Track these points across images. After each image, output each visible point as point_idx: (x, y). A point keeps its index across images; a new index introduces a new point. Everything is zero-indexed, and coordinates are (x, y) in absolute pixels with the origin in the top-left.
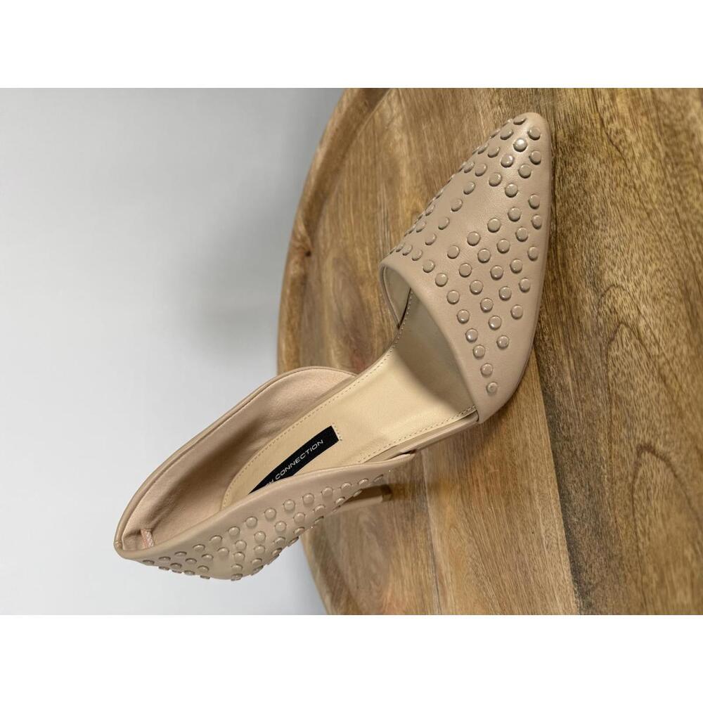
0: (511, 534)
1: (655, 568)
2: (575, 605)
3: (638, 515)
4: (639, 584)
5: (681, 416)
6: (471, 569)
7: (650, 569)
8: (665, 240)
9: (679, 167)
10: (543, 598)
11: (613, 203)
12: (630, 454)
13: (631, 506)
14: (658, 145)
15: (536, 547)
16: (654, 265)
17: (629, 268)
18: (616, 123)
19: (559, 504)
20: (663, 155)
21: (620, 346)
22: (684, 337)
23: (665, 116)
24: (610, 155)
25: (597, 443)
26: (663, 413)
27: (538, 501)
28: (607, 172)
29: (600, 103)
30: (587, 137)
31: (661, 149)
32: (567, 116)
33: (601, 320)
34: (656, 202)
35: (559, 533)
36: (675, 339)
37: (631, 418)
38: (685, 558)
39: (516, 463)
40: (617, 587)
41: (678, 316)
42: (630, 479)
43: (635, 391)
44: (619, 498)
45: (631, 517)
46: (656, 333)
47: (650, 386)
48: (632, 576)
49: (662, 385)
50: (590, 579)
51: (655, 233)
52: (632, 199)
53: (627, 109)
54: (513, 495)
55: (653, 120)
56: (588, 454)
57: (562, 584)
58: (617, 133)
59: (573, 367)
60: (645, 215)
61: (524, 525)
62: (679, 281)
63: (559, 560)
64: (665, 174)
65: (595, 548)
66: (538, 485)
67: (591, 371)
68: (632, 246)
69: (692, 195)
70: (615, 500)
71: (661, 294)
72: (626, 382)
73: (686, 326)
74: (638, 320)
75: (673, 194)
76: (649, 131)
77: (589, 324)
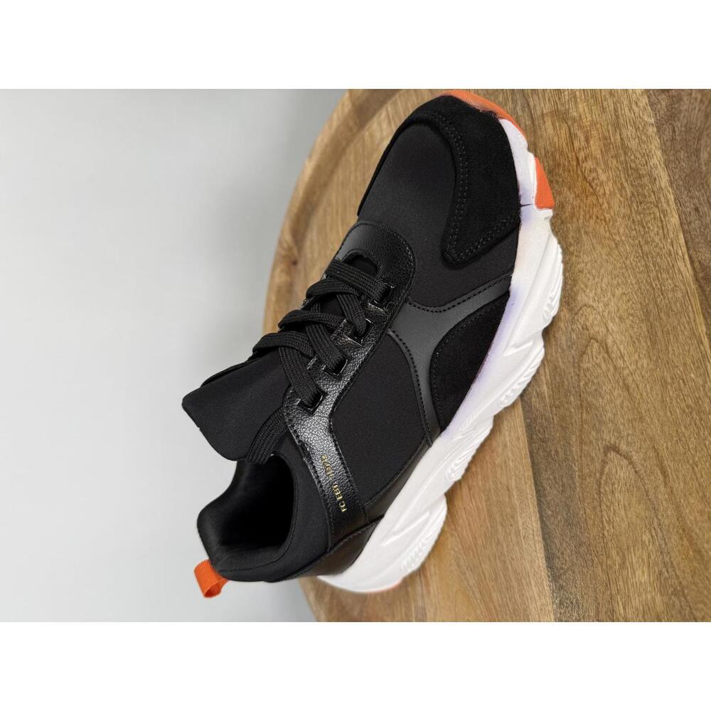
0: (491, 527)
1: (618, 553)
2: (548, 588)
3: (604, 507)
4: (604, 567)
5: (641, 419)
6: (453, 561)
7: (614, 553)
8: (630, 268)
9: (643, 205)
10: (520, 584)
11: (586, 233)
12: (598, 453)
13: (598, 499)
14: (625, 185)
15: (514, 538)
16: (620, 289)
17: (599, 290)
18: (590, 163)
19: (535, 498)
20: (629, 194)
21: (591, 358)
22: (644, 352)
23: (631, 160)
24: (584, 191)
25: (569, 444)
26: (626, 417)
27: (516, 497)
28: (582, 205)
29: (576, 144)
30: (564, 172)
31: (627, 189)
32: (547, 152)
33: (574, 336)
34: (623, 235)
35: (535, 525)
36: (637, 354)
37: (600, 422)
38: (643, 543)
39: (497, 463)
40: (585, 570)
41: (640, 334)
42: (598, 475)
43: (603, 398)
44: (588, 492)
45: (598, 508)
46: (622, 348)
47: (615, 394)
48: (599, 560)
49: (626, 394)
50: (562, 564)
51: (621, 261)
52: (602, 230)
53: (599, 152)
54: (492, 491)
55: (621, 163)
56: (561, 453)
57: (536, 569)
58: (590, 171)
59: (548, 377)
60: (614, 245)
61: (503, 519)
62: (641, 303)
63: (534, 549)
64: (631, 210)
65: (566, 537)
66: (516, 482)
67: (565, 381)
68: (602, 271)
69: (653, 230)
70: (585, 494)
71: (626, 314)
72: (596, 390)
73: (646, 342)
74: (606, 336)
75: (637, 227)
76: (618, 173)
77: (564, 338)
